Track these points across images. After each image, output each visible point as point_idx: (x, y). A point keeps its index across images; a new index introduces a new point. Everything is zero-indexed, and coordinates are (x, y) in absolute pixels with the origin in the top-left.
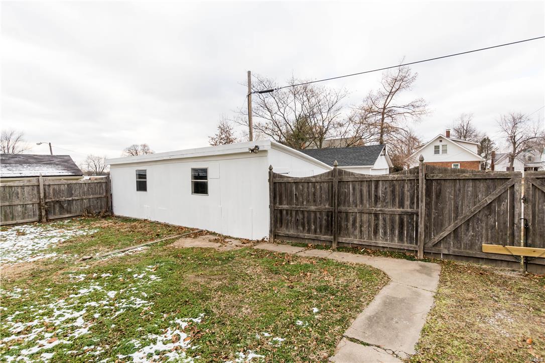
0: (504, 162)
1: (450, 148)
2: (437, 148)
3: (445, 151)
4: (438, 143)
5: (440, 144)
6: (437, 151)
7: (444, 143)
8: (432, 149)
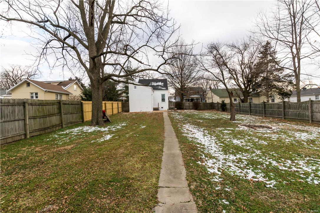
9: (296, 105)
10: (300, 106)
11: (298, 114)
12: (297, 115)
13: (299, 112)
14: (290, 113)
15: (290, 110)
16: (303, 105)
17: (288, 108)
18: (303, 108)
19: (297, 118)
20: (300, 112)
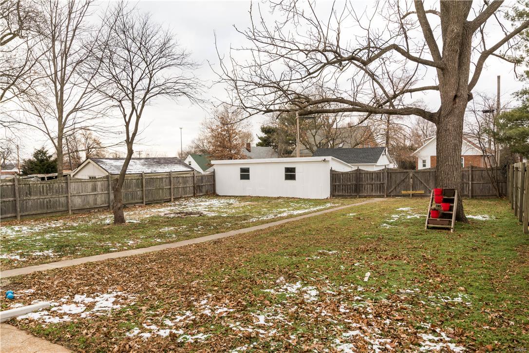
9: (43, 186)
10: (50, 187)
11: (47, 202)
12: (45, 205)
13: (48, 200)
14: (30, 203)
15: (32, 198)
16: (55, 186)
17: (27, 193)
18: (55, 191)
19: (45, 211)
20: (51, 199)
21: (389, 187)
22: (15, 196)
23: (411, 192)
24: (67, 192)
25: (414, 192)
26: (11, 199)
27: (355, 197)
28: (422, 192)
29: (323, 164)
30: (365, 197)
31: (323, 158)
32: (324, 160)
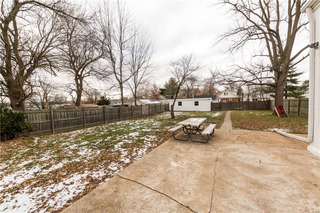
0: (246, 97)
1: (229, 93)
2: (225, 93)
3: (227, 94)
4: (225, 92)
5: (226, 92)
6: (225, 95)
7: (227, 92)
8: (223, 94)
21: (231, 107)
22: (132, 111)
23: (238, 108)
24: (142, 110)
25: (239, 109)
26: (131, 112)
27: (220, 110)
28: (242, 108)
29: (209, 100)
30: (223, 110)
31: (208, 98)
32: (209, 99)
